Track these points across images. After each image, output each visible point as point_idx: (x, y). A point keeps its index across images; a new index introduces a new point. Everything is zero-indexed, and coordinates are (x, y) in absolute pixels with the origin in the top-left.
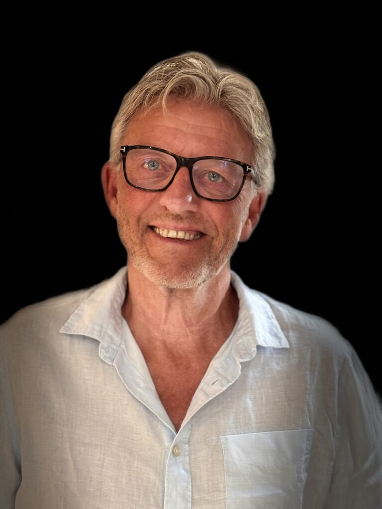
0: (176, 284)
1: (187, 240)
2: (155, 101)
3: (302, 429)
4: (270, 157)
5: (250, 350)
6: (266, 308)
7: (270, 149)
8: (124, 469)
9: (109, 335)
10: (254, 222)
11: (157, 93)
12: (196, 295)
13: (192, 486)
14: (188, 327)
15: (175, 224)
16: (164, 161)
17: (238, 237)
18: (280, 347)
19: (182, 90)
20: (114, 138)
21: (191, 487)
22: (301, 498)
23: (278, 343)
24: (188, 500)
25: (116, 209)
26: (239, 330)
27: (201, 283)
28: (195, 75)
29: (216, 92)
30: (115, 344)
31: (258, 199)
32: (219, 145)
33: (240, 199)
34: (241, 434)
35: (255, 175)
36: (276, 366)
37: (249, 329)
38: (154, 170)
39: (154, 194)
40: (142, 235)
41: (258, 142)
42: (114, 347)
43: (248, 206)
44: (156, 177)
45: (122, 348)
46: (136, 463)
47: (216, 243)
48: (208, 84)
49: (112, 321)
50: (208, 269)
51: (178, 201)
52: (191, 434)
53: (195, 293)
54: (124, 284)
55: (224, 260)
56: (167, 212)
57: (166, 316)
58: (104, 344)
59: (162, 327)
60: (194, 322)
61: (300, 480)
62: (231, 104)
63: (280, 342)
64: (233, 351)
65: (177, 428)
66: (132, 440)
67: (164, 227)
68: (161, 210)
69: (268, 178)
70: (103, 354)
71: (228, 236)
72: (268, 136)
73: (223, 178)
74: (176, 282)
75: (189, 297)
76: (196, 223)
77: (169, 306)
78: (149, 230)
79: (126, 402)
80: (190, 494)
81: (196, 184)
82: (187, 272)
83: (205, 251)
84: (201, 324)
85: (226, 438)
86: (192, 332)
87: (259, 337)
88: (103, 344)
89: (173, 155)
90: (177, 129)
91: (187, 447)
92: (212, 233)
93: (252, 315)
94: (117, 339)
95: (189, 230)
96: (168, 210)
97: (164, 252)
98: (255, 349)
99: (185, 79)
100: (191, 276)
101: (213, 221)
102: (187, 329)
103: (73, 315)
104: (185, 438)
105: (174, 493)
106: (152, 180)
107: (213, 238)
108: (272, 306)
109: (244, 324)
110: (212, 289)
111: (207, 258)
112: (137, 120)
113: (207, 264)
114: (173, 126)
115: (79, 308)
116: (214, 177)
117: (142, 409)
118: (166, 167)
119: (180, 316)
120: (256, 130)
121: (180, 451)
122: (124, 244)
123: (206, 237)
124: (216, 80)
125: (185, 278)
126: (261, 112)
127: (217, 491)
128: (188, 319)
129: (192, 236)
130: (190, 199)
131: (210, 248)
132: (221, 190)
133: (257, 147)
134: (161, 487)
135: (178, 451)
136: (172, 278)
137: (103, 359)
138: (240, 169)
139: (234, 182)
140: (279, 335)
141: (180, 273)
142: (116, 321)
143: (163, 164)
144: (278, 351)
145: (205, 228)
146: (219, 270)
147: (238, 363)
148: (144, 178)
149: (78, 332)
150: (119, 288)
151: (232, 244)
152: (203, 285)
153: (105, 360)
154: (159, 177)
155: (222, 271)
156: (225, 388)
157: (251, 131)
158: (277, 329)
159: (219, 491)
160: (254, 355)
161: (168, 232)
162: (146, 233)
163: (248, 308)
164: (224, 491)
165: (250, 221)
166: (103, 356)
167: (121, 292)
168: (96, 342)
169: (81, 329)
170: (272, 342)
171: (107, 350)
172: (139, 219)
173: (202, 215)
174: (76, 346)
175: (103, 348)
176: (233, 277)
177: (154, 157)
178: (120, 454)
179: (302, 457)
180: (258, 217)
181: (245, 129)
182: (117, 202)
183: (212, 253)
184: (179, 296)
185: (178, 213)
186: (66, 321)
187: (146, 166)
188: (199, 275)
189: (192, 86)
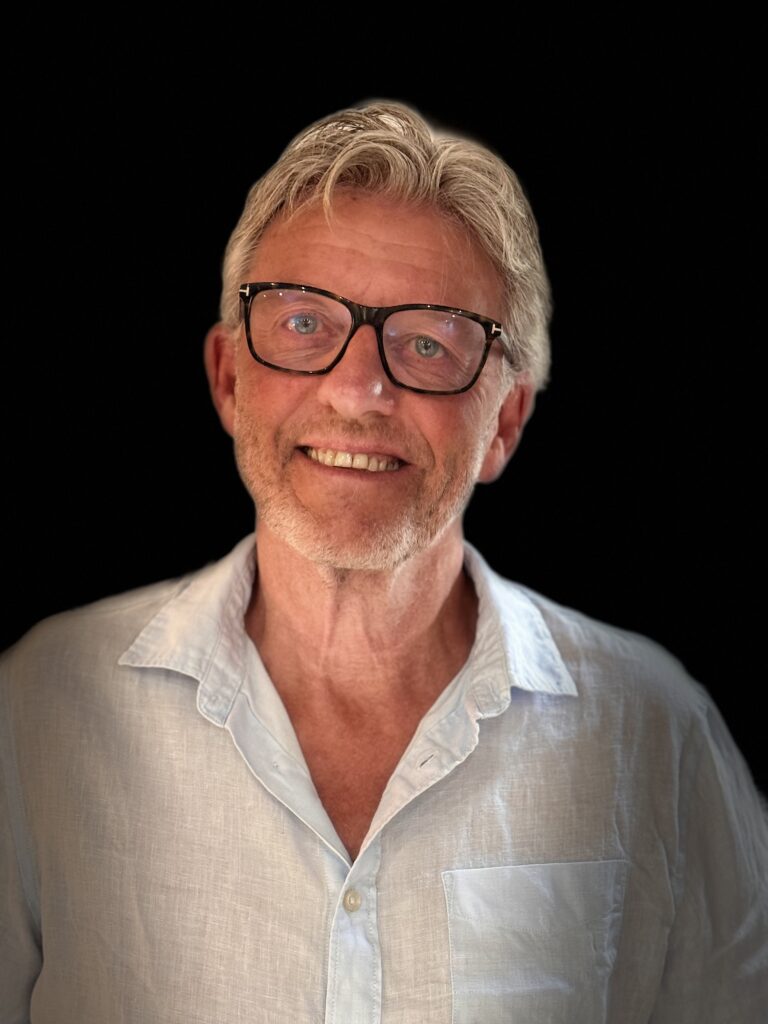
0: (349, 560)
1: (372, 472)
2: (309, 194)
3: (604, 859)
4: (541, 311)
5: (498, 697)
6: (532, 616)
7: (541, 295)
8: (245, 938)
9: (217, 669)
10: (509, 444)
11: (312, 181)
12: (392, 586)
13: (383, 972)
14: (375, 651)
15: (348, 441)
16: (327, 315)
17: (476, 471)
18: (558, 692)
19: (362, 174)
20: (229, 274)
21: (380, 975)
22: (604, 999)
23: (555, 686)
24: (374, 1001)
25: (233, 417)
26: (476, 658)
27: (399, 561)
28: (388, 143)
29: (431, 179)
30: (230, 687)
31: (517, 397)
32: (437, 283)
33: (478, 392)
34: (482, 867)
35: (509, 347)
36: (554, 731)
37: (498, 655)
38: (306, 333)
39: (307, 381)
40: (284, 465)
41: (516, 280)
42: (228, 692)
43: (497, 409)
44: (312, 347)
45: (243, 694)
46: (270, 925)
47: (430, 481)
48: (415, 161)
49: (224, 641)
50: (414, 532)
51: (353, 392)
52: (381, 868)
53: (388, 581)
54: (249, 568)
55: (448, 516)
56: (333, 416)
57: (333, 630)
58: (207, 686)
59: (323, 650)
60: (386, 641)
61: (601, 963)
62: (460, 201)
63: (558, 684)
64: (463, 698)
65: (352, 854)
66: (263, 878)
67: (327, 448)
68: (321, 412)
69: (536, 354)
70: (205, 707)
71: (455, 467)
72: (535, 267)
73: (444, 349)
74: (349, 555)
75: (377, 590)
76: (390, 439)
77: (337, 608)
78: (298, 453)
79: (250, 803)
80: (380, 988)
81: (389, 360)
82: (373, 535)
83: (410, 495)
84: (401, 645)
85: (452, 876)
86: (384, 662)
87: (516, 671)
88: (205, 686)
89: (344, 302)
90: (354, 252)
91: (373, 892)
92: (422, 461)
93: (503, 627)
94: (234, 676)
95: (377, 453)
96: (336, 412)
97: (328, 494)
98: (508, 694)
99: (370, 150)
100: (380, 543)
101: (422, 435)
102: (374, 655)
103: (145, 630)
104: (369, 875)
105: (346, 987)
106: (303, 354)
107: (423, 471)
108: (544, 613)
109: (486, 647)
110: (424, 575)
111: (413, 509)
112: (275, 236)
113: (412, 522)
114: (343, 244)
115: (158, 616)
116: (426, 348)
117: (283, 816)
118: (332, 327)
119: (360, 628)
120: (510, 254)
121: (359, 902)
122: (247, 484)
123: (410, 467)
124: (430, 156)
125: (370, 546)
126: (522, 219)
127: (432, 982)
128: (374, 635)
129: (382, 466)
130: (378, 389)
131: (418, 490)
132: (441, 373)
133: (514, 289)
134: (319, 973)
135: (356, 901)
136: (343, 546)
137: (206, 717)
138: (479, 331)
139: (468, 358)
140: (557, 670)
141: (358, 536)
142: (233, 641)
143: (326, 323)
144: (558, 702)
145: (408, 450)
146: (438, 536)
147: (474, 721)
148: (288, 350)
149: (155, 663)
150: (239, 576)
151: (463, 484)
152: (403, 564)
153: (208, 719)
154: (317, 346)
155: (445, 539)
156: (447, 772)
157: (501, 256)
158: (554, 658)
159: (438, 981)
160: (506, 705)
161: (335, 457)
162: (291, 459)
163: (495, 613)
164: (448, 983)
165: (501, 442)
166: (205, 710)
167: (241, 583)
168: (192, 682)
169: (160, 657)
170: (543, 682)
171: (213, 698)
172: (277, 435)
173: (401, 424)
174: (152, 692)
175: (205, 695)
176: (468, 553)
177: (309, 307)
178: (239, 907)
179: (604, 916)
180: (517, 434)
181: (489, 252)
182: (234, 402)
183: (421, 501)
184: (357, 587)
185: (354, 417)
186: (132, 642)
187: (292, 325)
188: (396, 542)
189: (384, 167)
